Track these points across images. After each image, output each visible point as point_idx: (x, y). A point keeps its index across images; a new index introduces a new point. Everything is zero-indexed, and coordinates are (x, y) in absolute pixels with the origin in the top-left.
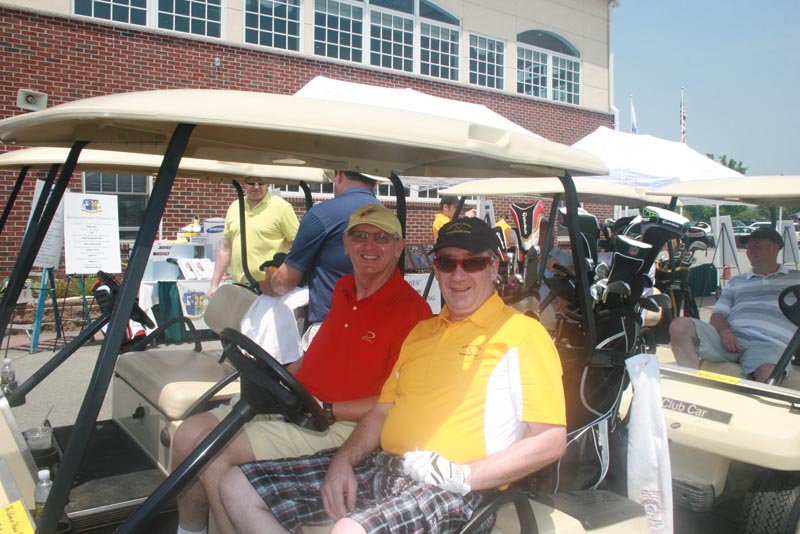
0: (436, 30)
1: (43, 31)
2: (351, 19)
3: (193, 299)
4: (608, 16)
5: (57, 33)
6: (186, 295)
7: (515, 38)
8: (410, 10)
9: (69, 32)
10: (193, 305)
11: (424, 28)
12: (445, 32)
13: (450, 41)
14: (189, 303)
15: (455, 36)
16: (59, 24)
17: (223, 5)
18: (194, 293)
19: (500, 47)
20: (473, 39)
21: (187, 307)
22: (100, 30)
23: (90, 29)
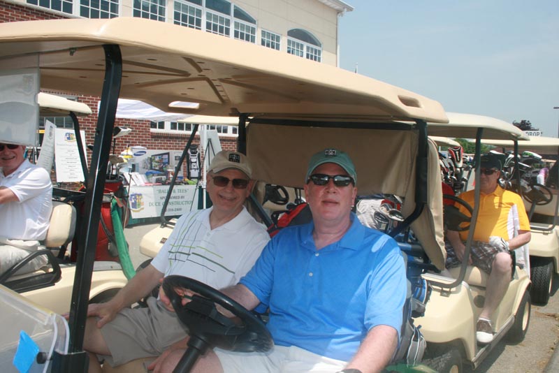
0: (243, 26)
1: (8, 14)
2: (195, 16)
3: (135, 198)
4: (337, 22)
5: (17, 16)
6: (132, 195)
7: (287, 33)
8: (229, 14)
9: (25, 15)
10: (135, 202)
11: (237, 25)
12: (248, 28)
13: (250, 34)
14: (133, 201)
15: (253, 31)
16: (19, 10)
17: (120, 3)
18: (136, 194)
19: (278, 39)
20: (263, 33)
21: (133, 203)
22: (45, 16)
23: (38, 14)
